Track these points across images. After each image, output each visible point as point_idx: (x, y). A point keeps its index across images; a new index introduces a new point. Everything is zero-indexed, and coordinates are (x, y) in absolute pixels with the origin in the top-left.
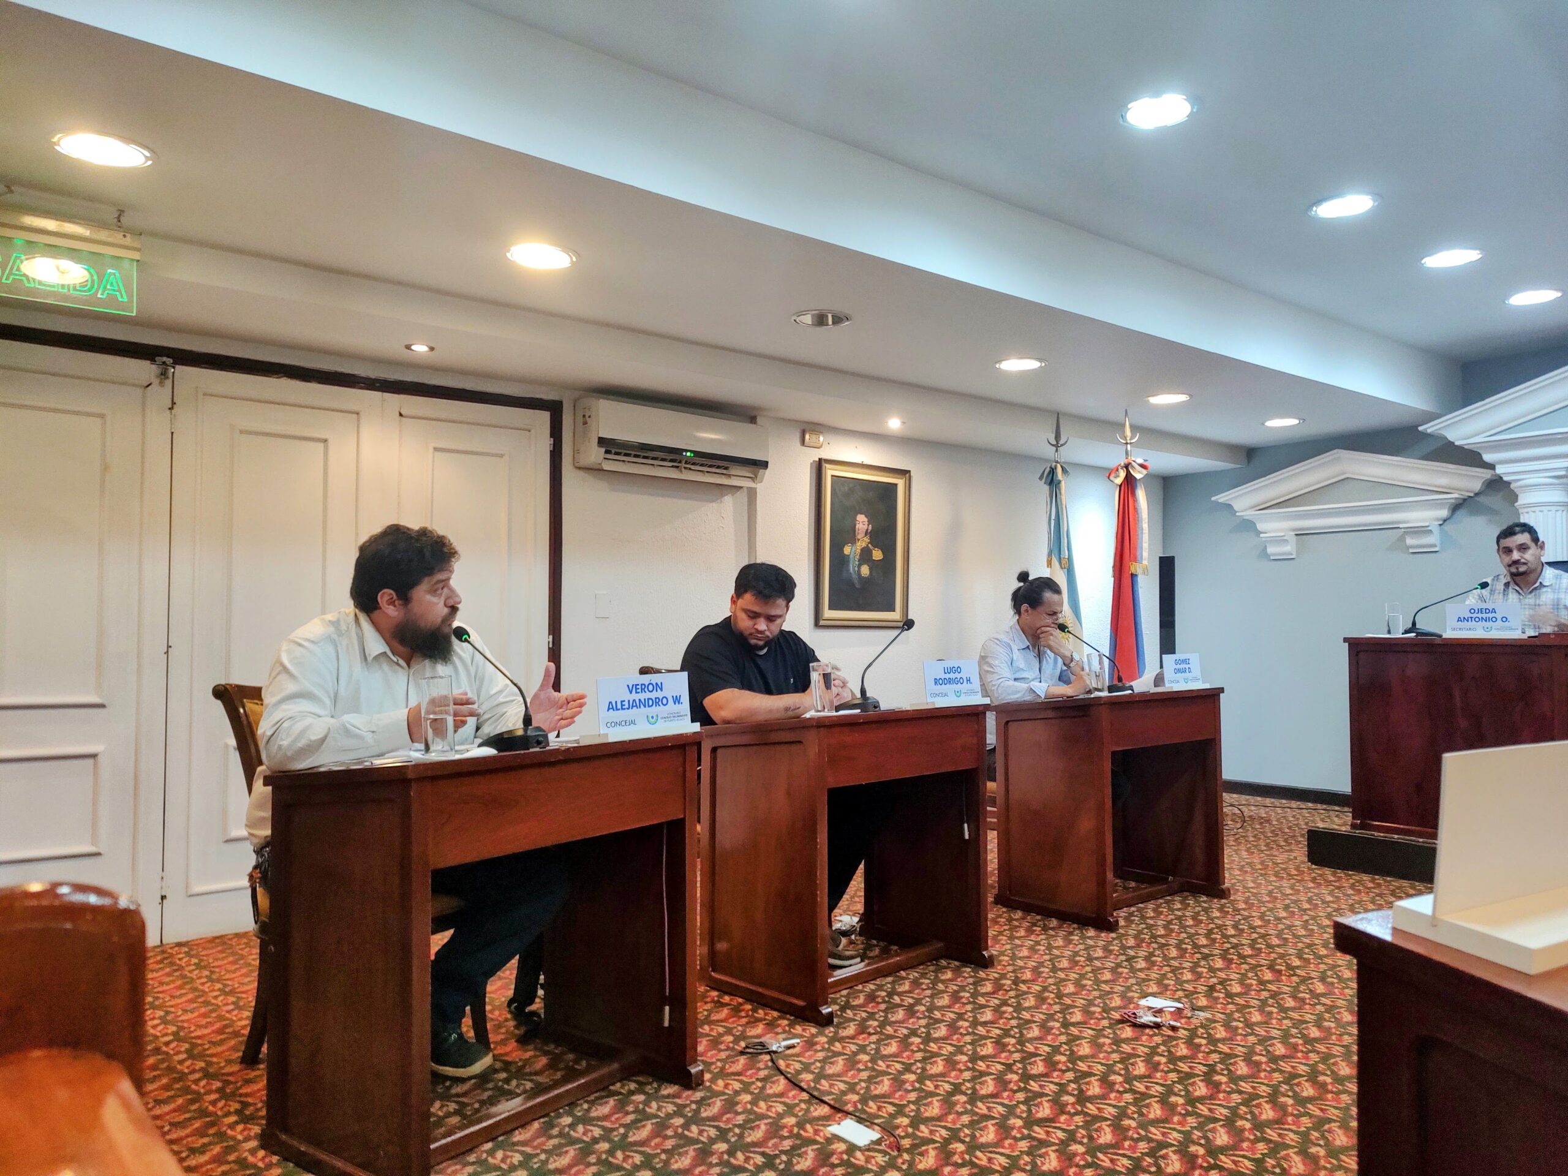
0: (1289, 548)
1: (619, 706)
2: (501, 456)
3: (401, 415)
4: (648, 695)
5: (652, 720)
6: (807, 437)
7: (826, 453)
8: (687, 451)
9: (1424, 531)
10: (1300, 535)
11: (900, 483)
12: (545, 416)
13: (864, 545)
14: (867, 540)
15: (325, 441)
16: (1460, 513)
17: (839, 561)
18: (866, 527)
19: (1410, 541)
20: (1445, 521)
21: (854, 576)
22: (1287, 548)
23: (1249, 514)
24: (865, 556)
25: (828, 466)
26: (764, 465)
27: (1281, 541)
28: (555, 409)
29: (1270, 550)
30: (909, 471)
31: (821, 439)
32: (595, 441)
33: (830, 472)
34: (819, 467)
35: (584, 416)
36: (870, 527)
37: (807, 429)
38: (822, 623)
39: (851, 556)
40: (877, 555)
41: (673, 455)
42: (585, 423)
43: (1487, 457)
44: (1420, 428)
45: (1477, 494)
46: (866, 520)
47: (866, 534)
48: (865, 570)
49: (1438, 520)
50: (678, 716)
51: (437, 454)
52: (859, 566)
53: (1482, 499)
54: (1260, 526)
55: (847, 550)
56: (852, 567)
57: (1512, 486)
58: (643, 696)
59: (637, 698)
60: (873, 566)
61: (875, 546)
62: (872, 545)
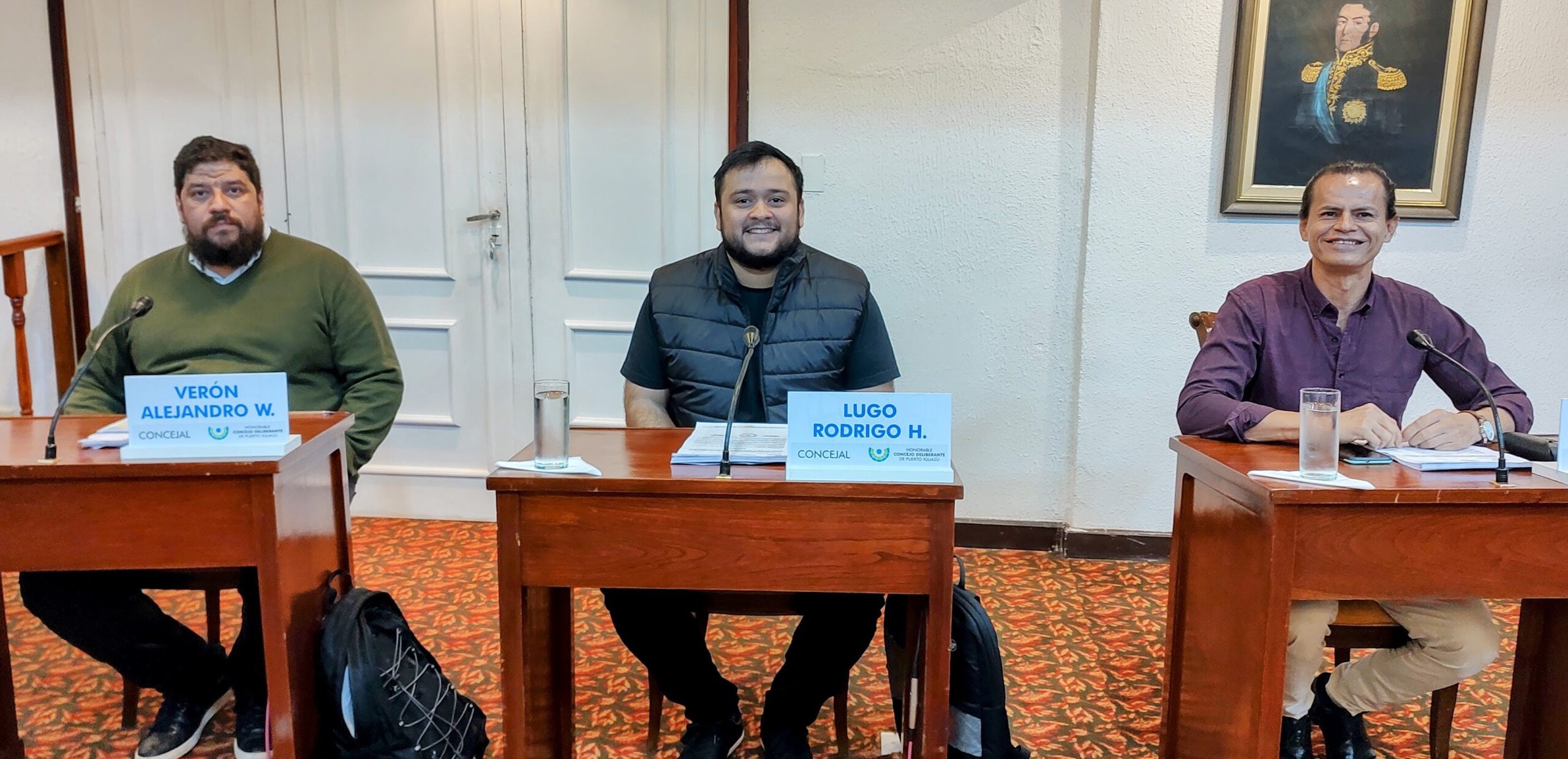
1: (161, 413)
4: (210, 401)
5: (218, 434)
13: (1356, 62)
14: (1367, 51)
18: (1363, 28)
24: (1359, 82)
36: (1376, 28)
39: (1320, 86)
40: (1391, 79)
46: (1365, 13)
47: (1365, 39)
48: (1356, 111)
50: (267, 429)
52: (1340, 103)
55: (1309, 74)
56: (1323, 105)
58: (202, 402)
59: (192, 403)
60: (1378, 101)
61: (1385, 63)
62: (1378, 62)
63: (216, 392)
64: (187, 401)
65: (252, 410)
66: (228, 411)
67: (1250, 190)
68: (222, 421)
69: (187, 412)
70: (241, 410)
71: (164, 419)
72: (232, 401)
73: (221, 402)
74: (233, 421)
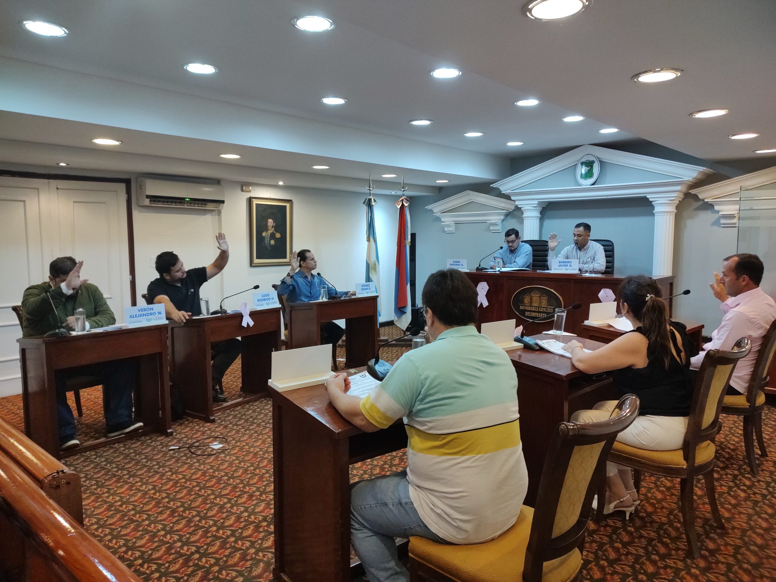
0: (452, 229)
1: (134, 316)
2: (104, 203)
3: (57, 188)
4: (147, 312)
5: (149, 320)
6: (244, 188)
7: (253, 195)
8: (186, 198)
9: (495, 224)
10: (457, 223)
11: (288, 205)
12: (123, 186)
13: (272, 232)
14: (273, 229)
15: (24, 201)
16: (508, 217)
17: (260, 239)
18: (272, 224)
19: (491, 228)
20: (503, 220)
21: (268, 245)
22: (451, 229)
23: (438, 215)
24: (272, 236)
25: (254, 200)
26: (223, 202)
27: (449, 226)
28: (127, 182)
29: (446, 229)
30: (292, 200)
31: (250, 188)
32: (145, 196)
33: (255, 202)
34: (250, 200)
35: (140, 185)
36: (274, 224)
37: (244, 186)
38: (253, 265)
39: (266, 237)
40: (278, 235)
41: (181, 200)
42: (141, 188)
43: (512, 198)
44: (491, 186)
45: (514, 211)
46: (272, 221)
47: (273, 227)
48: (273, 242)
49: (501, 220)
50: (161, 318)
51: (75, 204)
52: (270, 241)
53: (515, 212)
54: (442, 220)
55: (264, 234)
56: (267, 241)
57: (522, 209)
58: (144, 313)
59: (142, 313)
60: (276, 240)
61: (277, 232)
62: (276, 231)
63: (148, 309)
64: (141, 313)
65: (157, 313)
66: (151, 314)
67: (256, 261)
68: (150, 317)
69: (141, 315)
70: (154, 314)
71: (135, 318)
72: (152, 312)
73: (149, 312)
74: (152, 317)
